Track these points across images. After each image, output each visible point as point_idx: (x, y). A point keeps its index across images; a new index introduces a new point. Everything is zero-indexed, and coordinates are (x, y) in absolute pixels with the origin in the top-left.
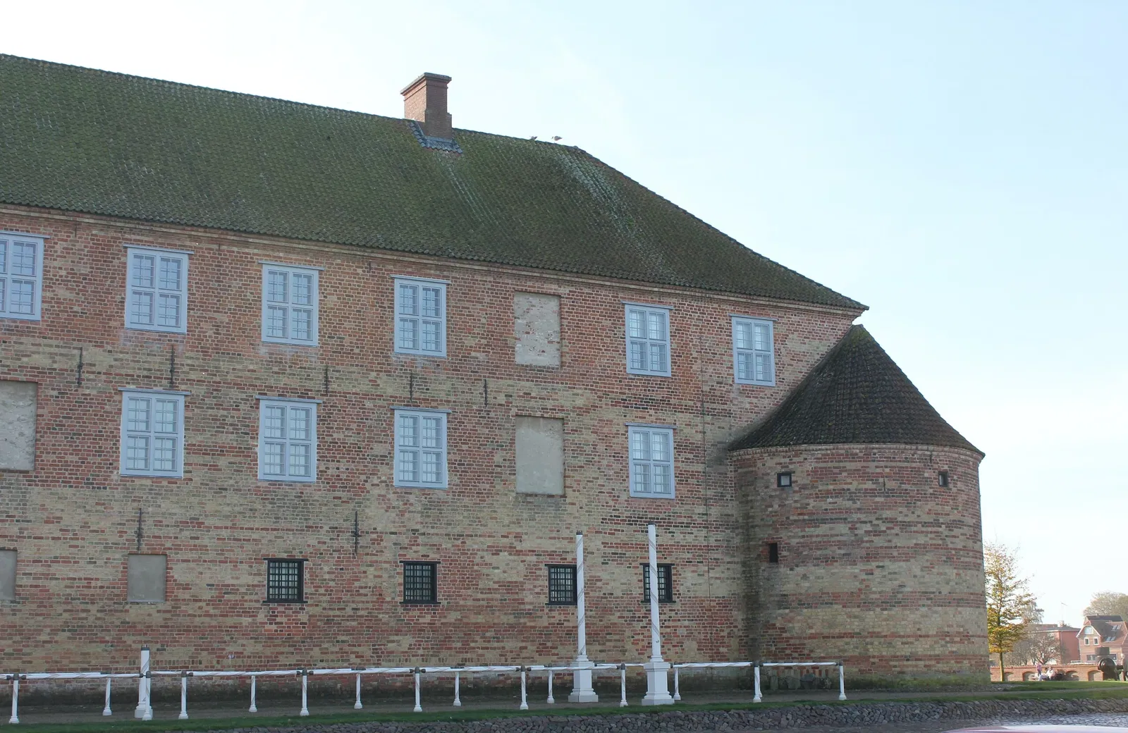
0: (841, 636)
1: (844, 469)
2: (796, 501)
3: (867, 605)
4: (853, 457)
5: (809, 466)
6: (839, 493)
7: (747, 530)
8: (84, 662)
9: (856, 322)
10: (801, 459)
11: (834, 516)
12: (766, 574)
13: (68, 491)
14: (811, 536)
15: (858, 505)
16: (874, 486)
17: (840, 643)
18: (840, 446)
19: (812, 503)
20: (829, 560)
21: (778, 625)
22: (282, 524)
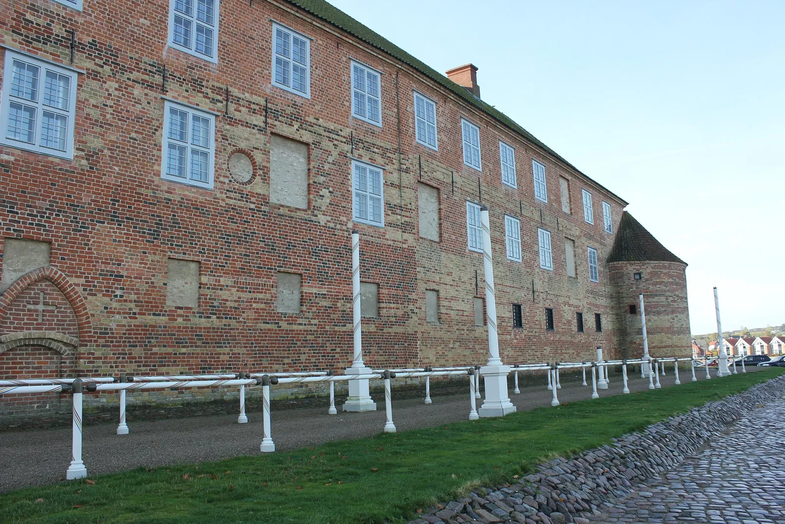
0: (665, 347)
1: (662, 272)
2: (644, 286)
3: (673, 333)
4: (665, 267)
5: (648, 271)
6: (661, 283)
7: (619, 299)
8: (464, 361)
9: (625, 209)
10: (645, 267)
11: (661, 293)
12: (630, 319)
13: (453, 257)
14: (651, 302)
15: (668, 289)
16: (672, 281)
17: (665, 350)
18: (661, 262)
19: (651, 287)
20: (659, 313)
21: (637, 342)
22: (515, 285)
